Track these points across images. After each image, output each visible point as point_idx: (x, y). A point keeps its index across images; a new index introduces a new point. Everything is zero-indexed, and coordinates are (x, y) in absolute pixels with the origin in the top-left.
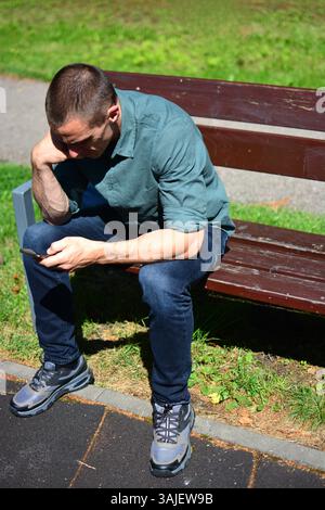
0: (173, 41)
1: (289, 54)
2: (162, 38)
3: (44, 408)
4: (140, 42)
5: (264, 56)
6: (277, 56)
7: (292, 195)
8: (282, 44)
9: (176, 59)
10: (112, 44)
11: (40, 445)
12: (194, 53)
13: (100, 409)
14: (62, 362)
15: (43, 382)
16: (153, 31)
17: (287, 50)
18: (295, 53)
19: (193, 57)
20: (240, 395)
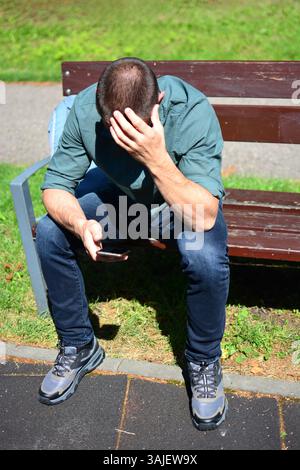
0: (84, 35)
1: (194, 37)
2: (74, 33)
3: (72, 391)
4: (54, 39)
5: (172, 40)
6: (184, 41)
7: (237, 162)
8: (185, 29)
9: (93, 51)
10: (29, 43)
11: (76, 420)
12: (108, 44)
13: (122, 379)
14: (82, 344)
15: (67, 367)
16: (64, 28)
17: (192, 33)
18: (199, 36)
19: (108, 48)
20: (247, 348)
